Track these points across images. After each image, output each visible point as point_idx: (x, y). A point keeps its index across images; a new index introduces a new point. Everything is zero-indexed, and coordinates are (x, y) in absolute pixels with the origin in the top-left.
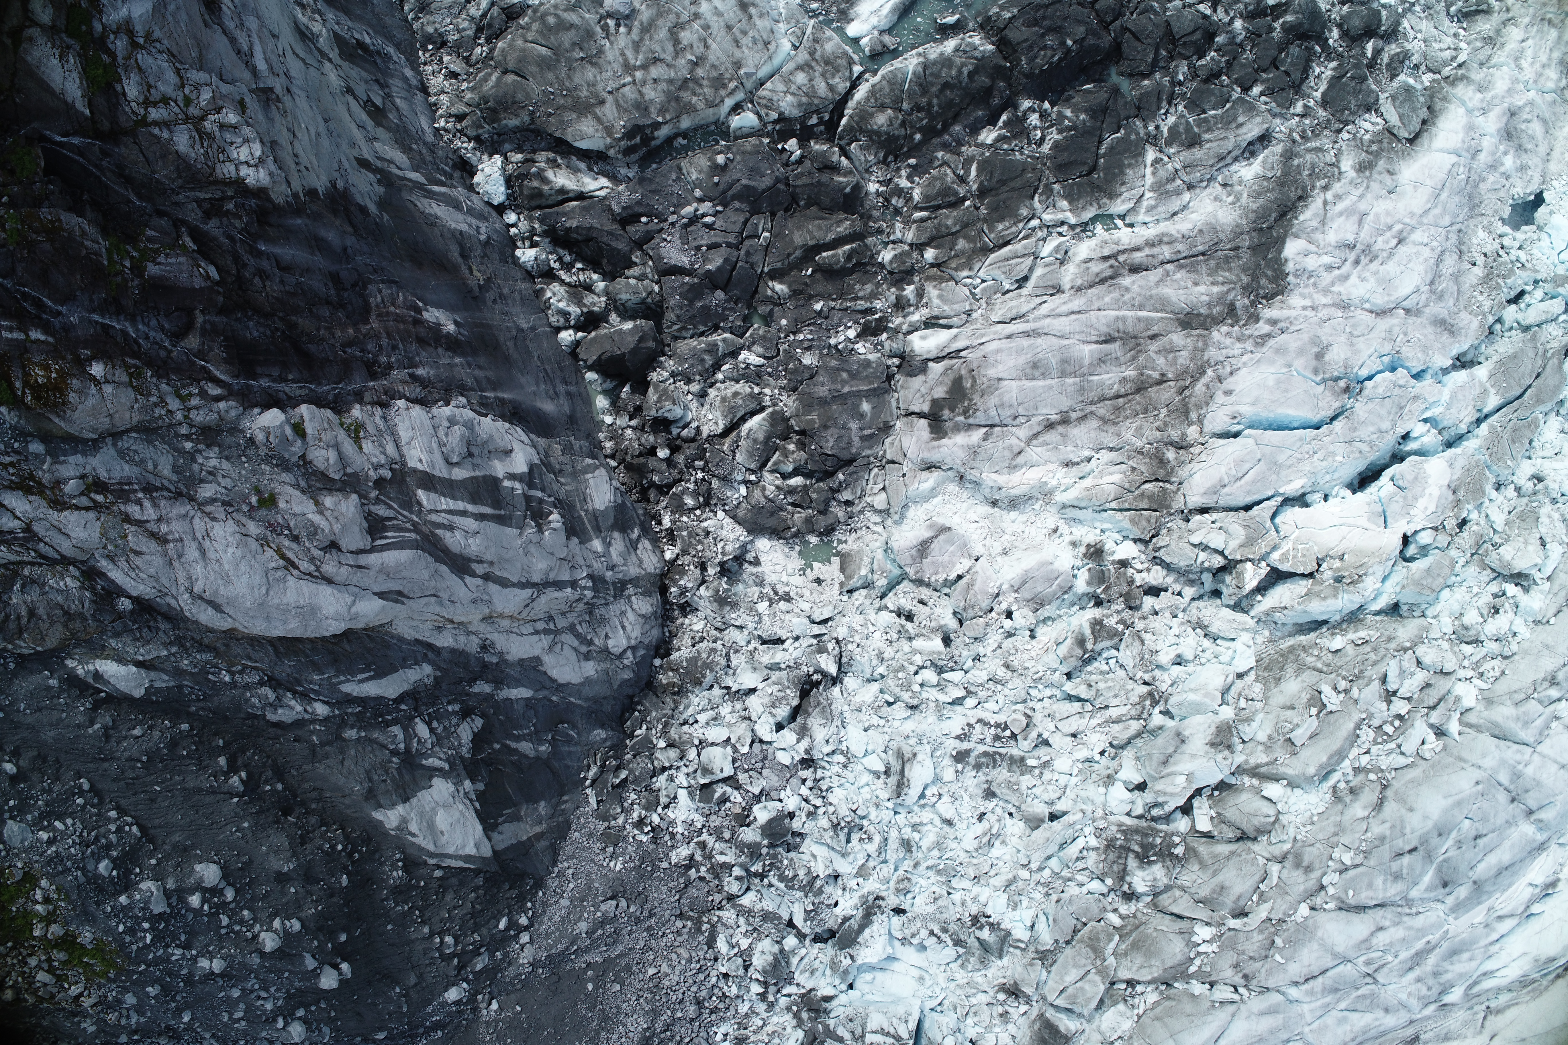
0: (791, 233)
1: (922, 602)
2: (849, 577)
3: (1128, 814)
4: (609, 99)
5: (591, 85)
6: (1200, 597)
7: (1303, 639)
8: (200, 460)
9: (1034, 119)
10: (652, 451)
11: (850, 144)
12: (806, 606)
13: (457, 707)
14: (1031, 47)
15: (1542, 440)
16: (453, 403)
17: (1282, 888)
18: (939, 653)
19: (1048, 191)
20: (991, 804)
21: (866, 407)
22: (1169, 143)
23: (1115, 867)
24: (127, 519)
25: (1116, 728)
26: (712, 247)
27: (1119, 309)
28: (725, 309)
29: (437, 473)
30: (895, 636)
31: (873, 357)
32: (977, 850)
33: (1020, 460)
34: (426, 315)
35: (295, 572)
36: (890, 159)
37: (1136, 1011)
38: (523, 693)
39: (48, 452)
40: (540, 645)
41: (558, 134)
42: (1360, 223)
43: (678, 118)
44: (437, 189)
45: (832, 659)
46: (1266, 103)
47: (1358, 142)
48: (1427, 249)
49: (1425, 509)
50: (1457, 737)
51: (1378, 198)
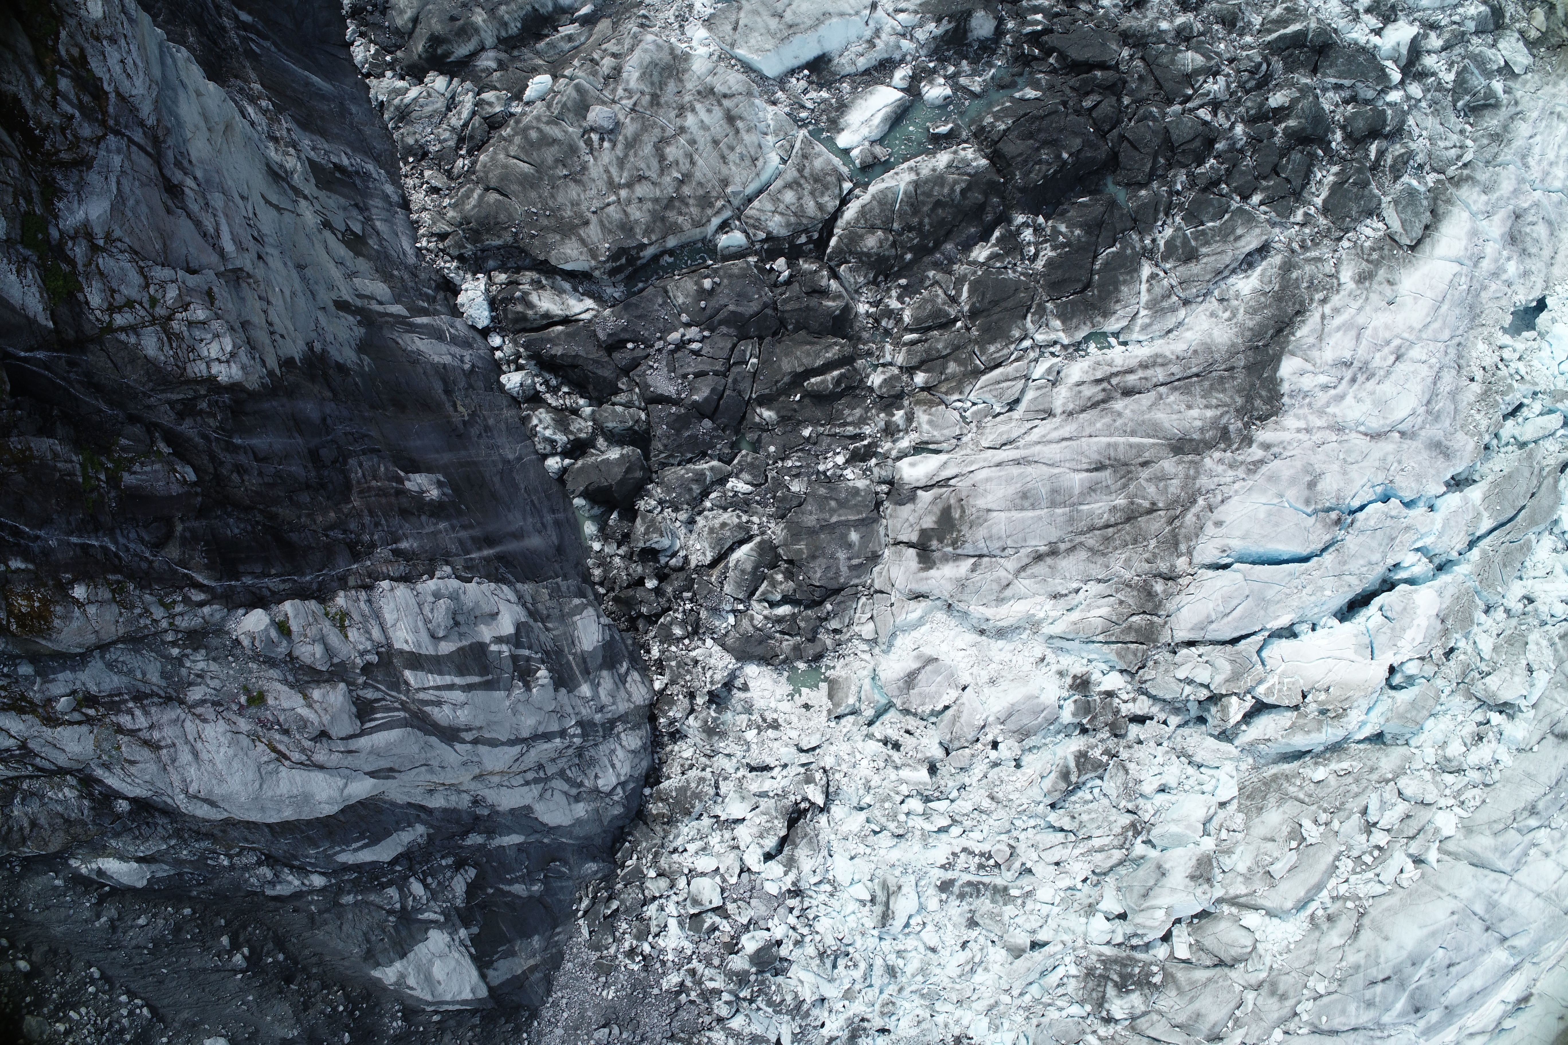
0: (779, 359)
1: (908, 732)
2: (837, 705)
3: (1108, 943)
4: (594, 219)
5: (575, 204)
6: (1186, 723)
7: (1286, 767)
8: (188, 664)
9: (1028, 235)
10: (641, 582)
11: (839, 265)
12: (794, 734)
13: (450, 861)
14: (1026, 161)
15: (1534, 560)
16: (438, 574)
17: (1257, 1014)
18: (925, 784)
19: (1041, 311)
20: (973, 934)
21: (854, 536)
22: (1165, 258)
23: (1094, 995)
24: (120, 729)
25: (1099, 857)
26: (699, 375)
27: (1111, 435)
28: (712, 437)
29: (423, 652)
30: (882, 765)
31: (861, 484)
32: (960, 977)
33: (1008, 593)
34: (408, 485)
35: (287, 763)
36: (881, 278)
38: (515, 839)
39: (38, 673)
40: (530, 795)
41: (542, 257)
42: (1358, 337)
43: (664, 238)
44: (419, 320)
45: (819, 788)
46: (1265, 213)
47: (1358, 250)
48: (1425, 367)
49: (1413, 640)
50: (1435, 865)
51: (1377, 310)
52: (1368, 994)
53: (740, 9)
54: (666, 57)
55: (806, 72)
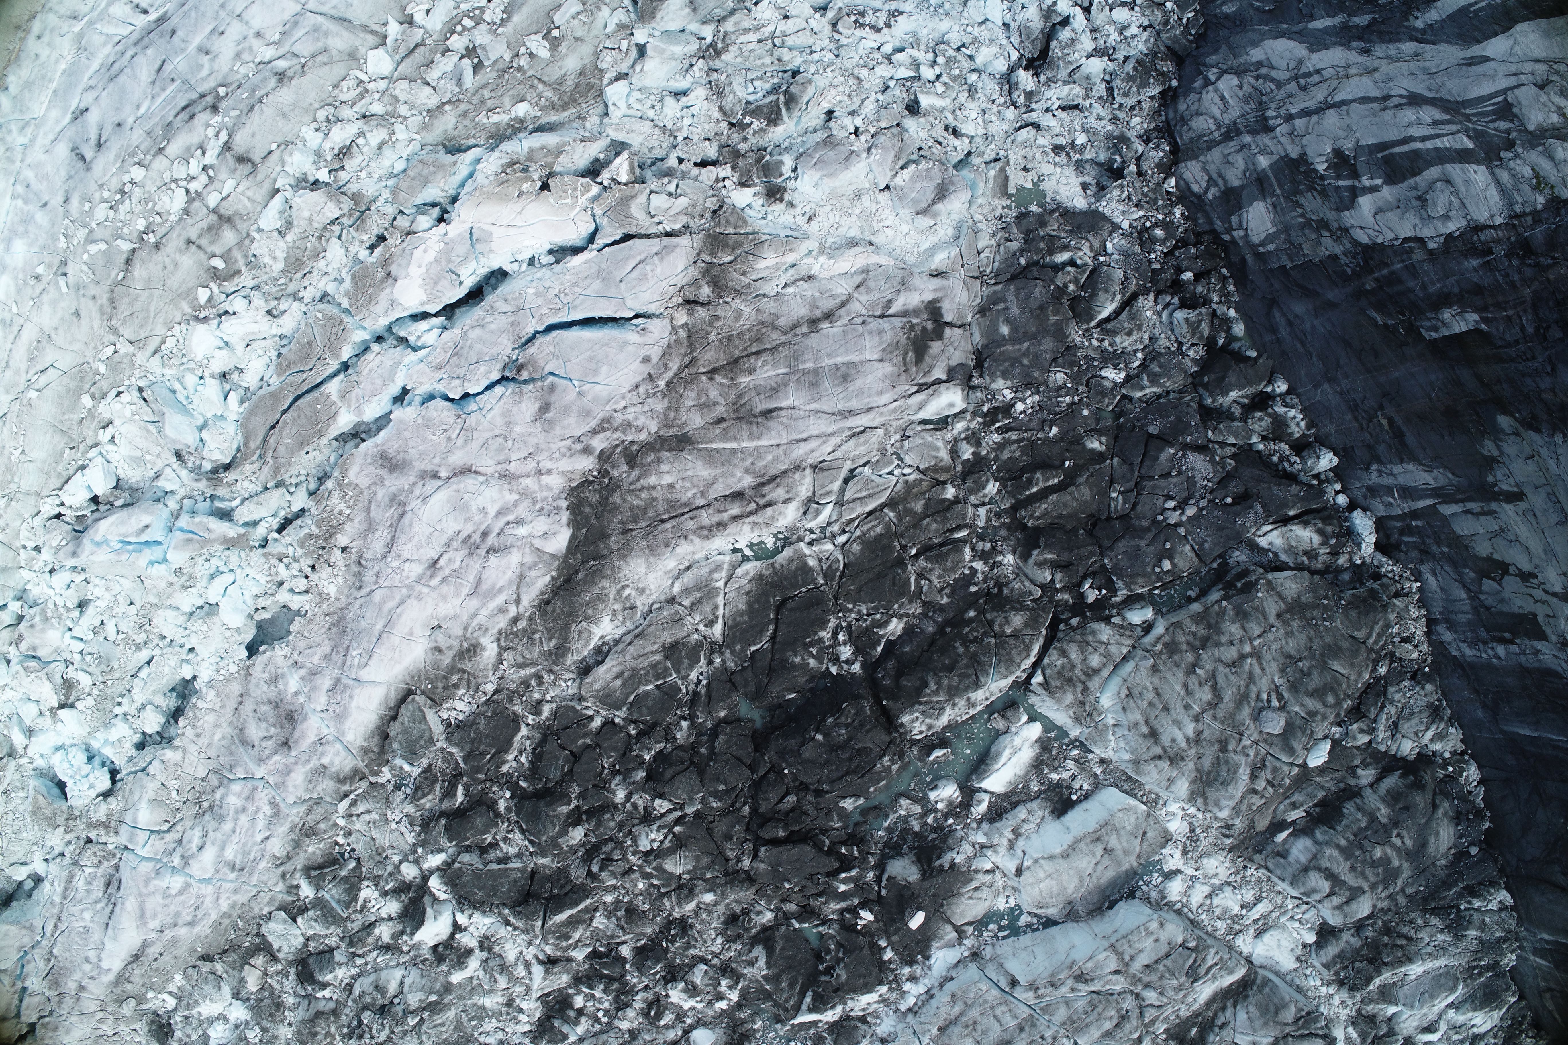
0: (1093, 497)
1: (940, 143)
2: (1003, 170)
4: (1272, 620)
5: (1290, 634)
7: (553, 118)
9: (846, 653)
10: (1198, 277)
12: (1041, 141)
14: (862, 725)
16: (1443, 237)
18: (922, 92)
19: (828, 575)
21: (1005, 330)
22: (699, 644)
25: (747, 23)
26: (1167, 476)
27: (757, 448)
28: (1146, 417)
29: (1456, 167)
30: (958, 112)
31: (997, 385)
33: (858, 279)
34: (1476, 318)
36: (995, 588)
38: (1318, 25)
40: (1313, 63)
41: (1315, 580)
42: (479, 582)
43: (1205, 610)
44: (1429, 502)
45: (1021, 87)
46: (587, 708)
47: (472, 683)
48: (406, 555)
49: (425, 251)
50: (390, 19)
51: (455, 617)
53: (1139, 857)
54: (1212, 795)
55: (1074, 797)
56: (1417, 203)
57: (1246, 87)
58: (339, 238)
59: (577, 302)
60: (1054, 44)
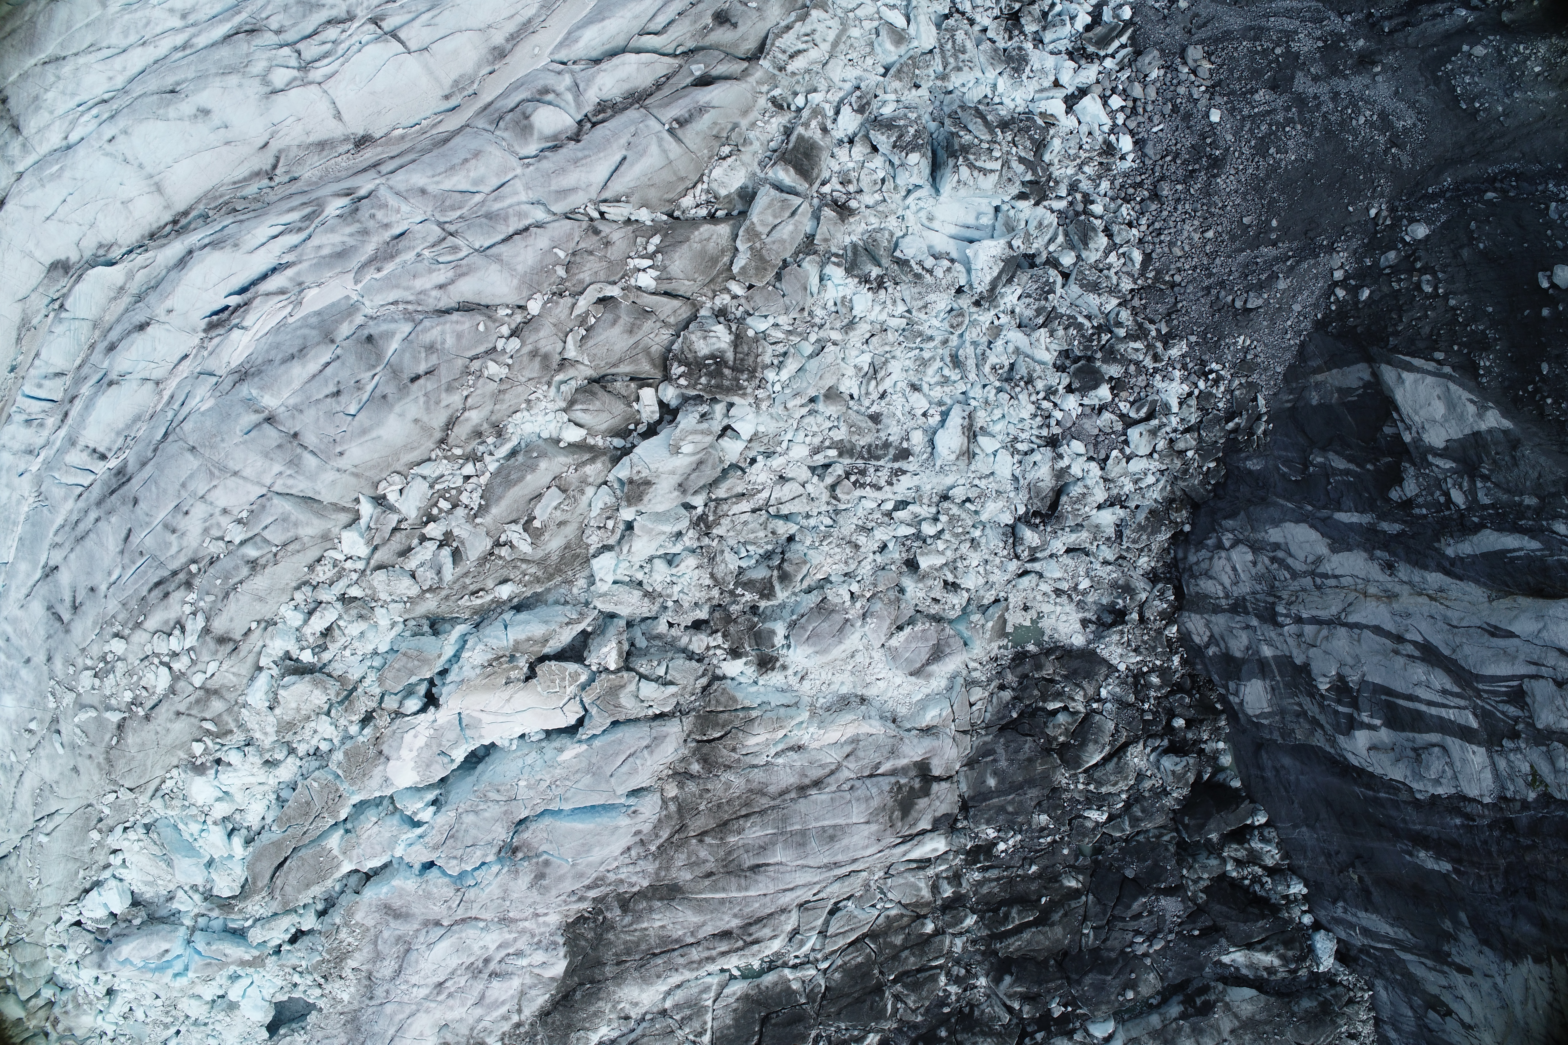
0: (1065, 937)
1: (937, 602)
2: (1001, 617)
3: (731, 405)
4: (1226, 1035)
6: (644, 620)
7: (538, 590)
10: (1189, 723)
11: (1008, 1020)
12: (1042, 586)
15: (265, 802)
17: (562, 332)
18: (922, 554)
19: (811, 996)
20: (875, 409)
21: (992, 782)
23: (746, 349)
25: (740, 489)
26: (1138, 916)
27: (745, 898)
28: (1124, 859)
29: (1457, 741)
30: (959, 564)
31: (981, 828)
32: (886, 362)
33: (848, 749)
34: (1449, 867)
36: (967, 1010)
37: (705, 186)
38: (1344, 518)
40: (1332, 565)
41: (1272, 999)
42: (482, 997)
43: (1165, 1026)
44: (1388, 946)
45: (1026, 543)
48: (413, 982)
49: (415, 736)
50: (361, 498)
51: (461, 1020)
52: (434, 360)
56: (1412, 754)
57: (1260, 566)
58: (328, 713)
59: (569, 794)
60: (1064, 499)
